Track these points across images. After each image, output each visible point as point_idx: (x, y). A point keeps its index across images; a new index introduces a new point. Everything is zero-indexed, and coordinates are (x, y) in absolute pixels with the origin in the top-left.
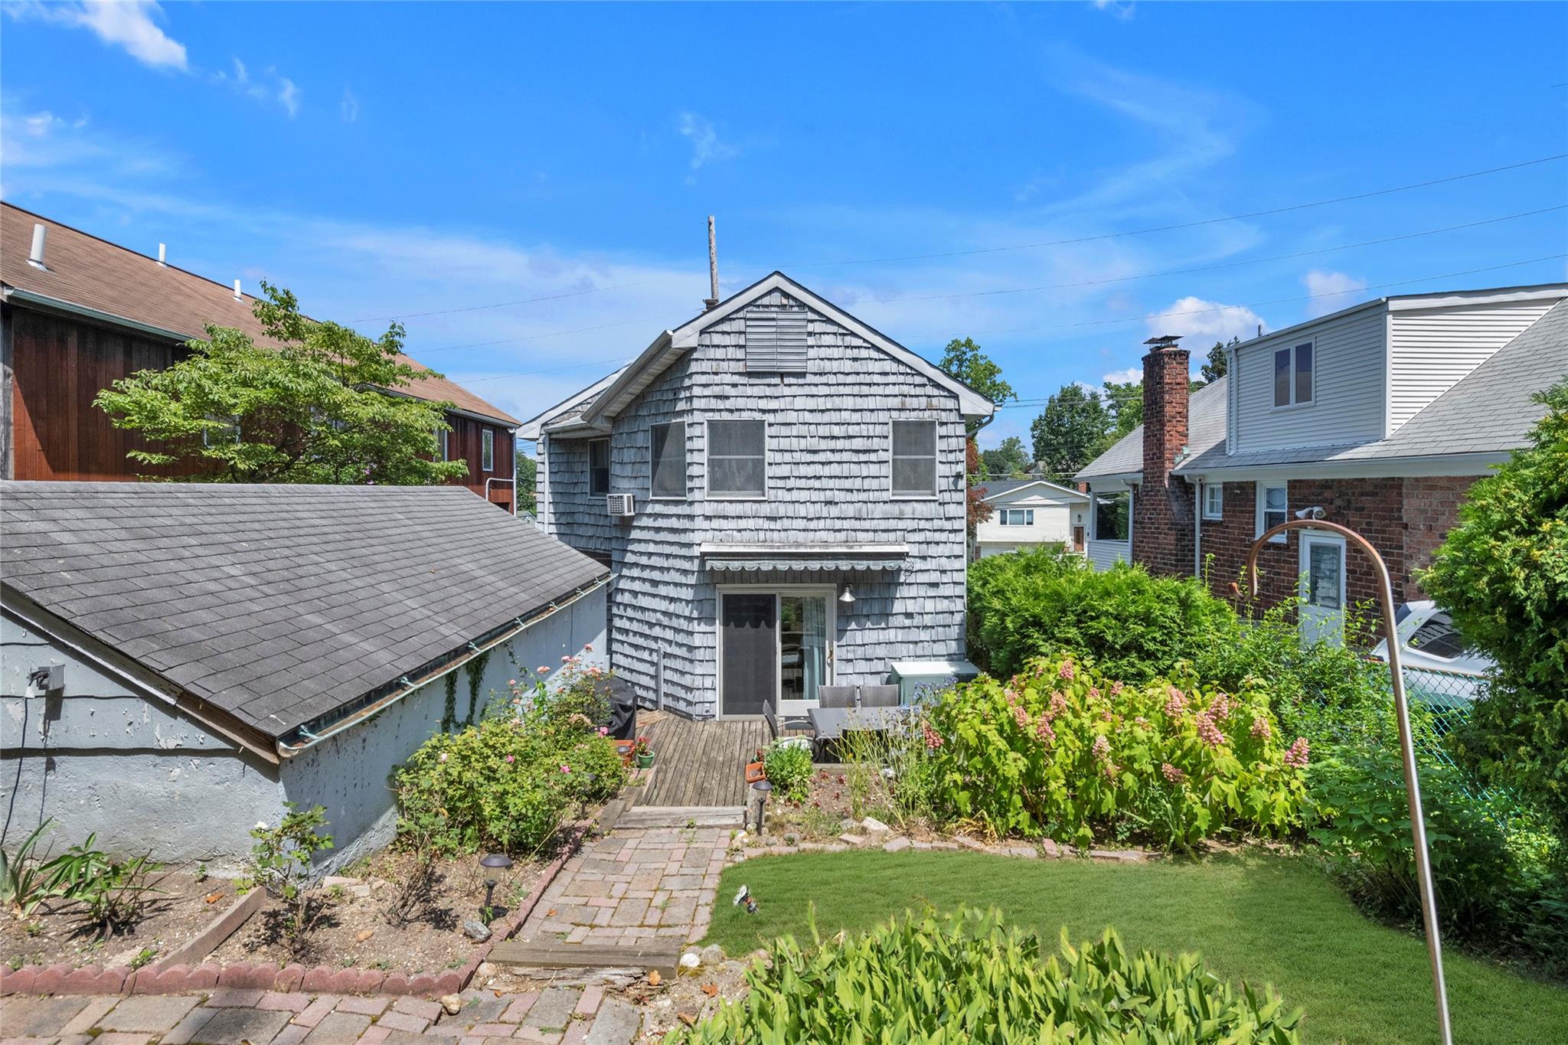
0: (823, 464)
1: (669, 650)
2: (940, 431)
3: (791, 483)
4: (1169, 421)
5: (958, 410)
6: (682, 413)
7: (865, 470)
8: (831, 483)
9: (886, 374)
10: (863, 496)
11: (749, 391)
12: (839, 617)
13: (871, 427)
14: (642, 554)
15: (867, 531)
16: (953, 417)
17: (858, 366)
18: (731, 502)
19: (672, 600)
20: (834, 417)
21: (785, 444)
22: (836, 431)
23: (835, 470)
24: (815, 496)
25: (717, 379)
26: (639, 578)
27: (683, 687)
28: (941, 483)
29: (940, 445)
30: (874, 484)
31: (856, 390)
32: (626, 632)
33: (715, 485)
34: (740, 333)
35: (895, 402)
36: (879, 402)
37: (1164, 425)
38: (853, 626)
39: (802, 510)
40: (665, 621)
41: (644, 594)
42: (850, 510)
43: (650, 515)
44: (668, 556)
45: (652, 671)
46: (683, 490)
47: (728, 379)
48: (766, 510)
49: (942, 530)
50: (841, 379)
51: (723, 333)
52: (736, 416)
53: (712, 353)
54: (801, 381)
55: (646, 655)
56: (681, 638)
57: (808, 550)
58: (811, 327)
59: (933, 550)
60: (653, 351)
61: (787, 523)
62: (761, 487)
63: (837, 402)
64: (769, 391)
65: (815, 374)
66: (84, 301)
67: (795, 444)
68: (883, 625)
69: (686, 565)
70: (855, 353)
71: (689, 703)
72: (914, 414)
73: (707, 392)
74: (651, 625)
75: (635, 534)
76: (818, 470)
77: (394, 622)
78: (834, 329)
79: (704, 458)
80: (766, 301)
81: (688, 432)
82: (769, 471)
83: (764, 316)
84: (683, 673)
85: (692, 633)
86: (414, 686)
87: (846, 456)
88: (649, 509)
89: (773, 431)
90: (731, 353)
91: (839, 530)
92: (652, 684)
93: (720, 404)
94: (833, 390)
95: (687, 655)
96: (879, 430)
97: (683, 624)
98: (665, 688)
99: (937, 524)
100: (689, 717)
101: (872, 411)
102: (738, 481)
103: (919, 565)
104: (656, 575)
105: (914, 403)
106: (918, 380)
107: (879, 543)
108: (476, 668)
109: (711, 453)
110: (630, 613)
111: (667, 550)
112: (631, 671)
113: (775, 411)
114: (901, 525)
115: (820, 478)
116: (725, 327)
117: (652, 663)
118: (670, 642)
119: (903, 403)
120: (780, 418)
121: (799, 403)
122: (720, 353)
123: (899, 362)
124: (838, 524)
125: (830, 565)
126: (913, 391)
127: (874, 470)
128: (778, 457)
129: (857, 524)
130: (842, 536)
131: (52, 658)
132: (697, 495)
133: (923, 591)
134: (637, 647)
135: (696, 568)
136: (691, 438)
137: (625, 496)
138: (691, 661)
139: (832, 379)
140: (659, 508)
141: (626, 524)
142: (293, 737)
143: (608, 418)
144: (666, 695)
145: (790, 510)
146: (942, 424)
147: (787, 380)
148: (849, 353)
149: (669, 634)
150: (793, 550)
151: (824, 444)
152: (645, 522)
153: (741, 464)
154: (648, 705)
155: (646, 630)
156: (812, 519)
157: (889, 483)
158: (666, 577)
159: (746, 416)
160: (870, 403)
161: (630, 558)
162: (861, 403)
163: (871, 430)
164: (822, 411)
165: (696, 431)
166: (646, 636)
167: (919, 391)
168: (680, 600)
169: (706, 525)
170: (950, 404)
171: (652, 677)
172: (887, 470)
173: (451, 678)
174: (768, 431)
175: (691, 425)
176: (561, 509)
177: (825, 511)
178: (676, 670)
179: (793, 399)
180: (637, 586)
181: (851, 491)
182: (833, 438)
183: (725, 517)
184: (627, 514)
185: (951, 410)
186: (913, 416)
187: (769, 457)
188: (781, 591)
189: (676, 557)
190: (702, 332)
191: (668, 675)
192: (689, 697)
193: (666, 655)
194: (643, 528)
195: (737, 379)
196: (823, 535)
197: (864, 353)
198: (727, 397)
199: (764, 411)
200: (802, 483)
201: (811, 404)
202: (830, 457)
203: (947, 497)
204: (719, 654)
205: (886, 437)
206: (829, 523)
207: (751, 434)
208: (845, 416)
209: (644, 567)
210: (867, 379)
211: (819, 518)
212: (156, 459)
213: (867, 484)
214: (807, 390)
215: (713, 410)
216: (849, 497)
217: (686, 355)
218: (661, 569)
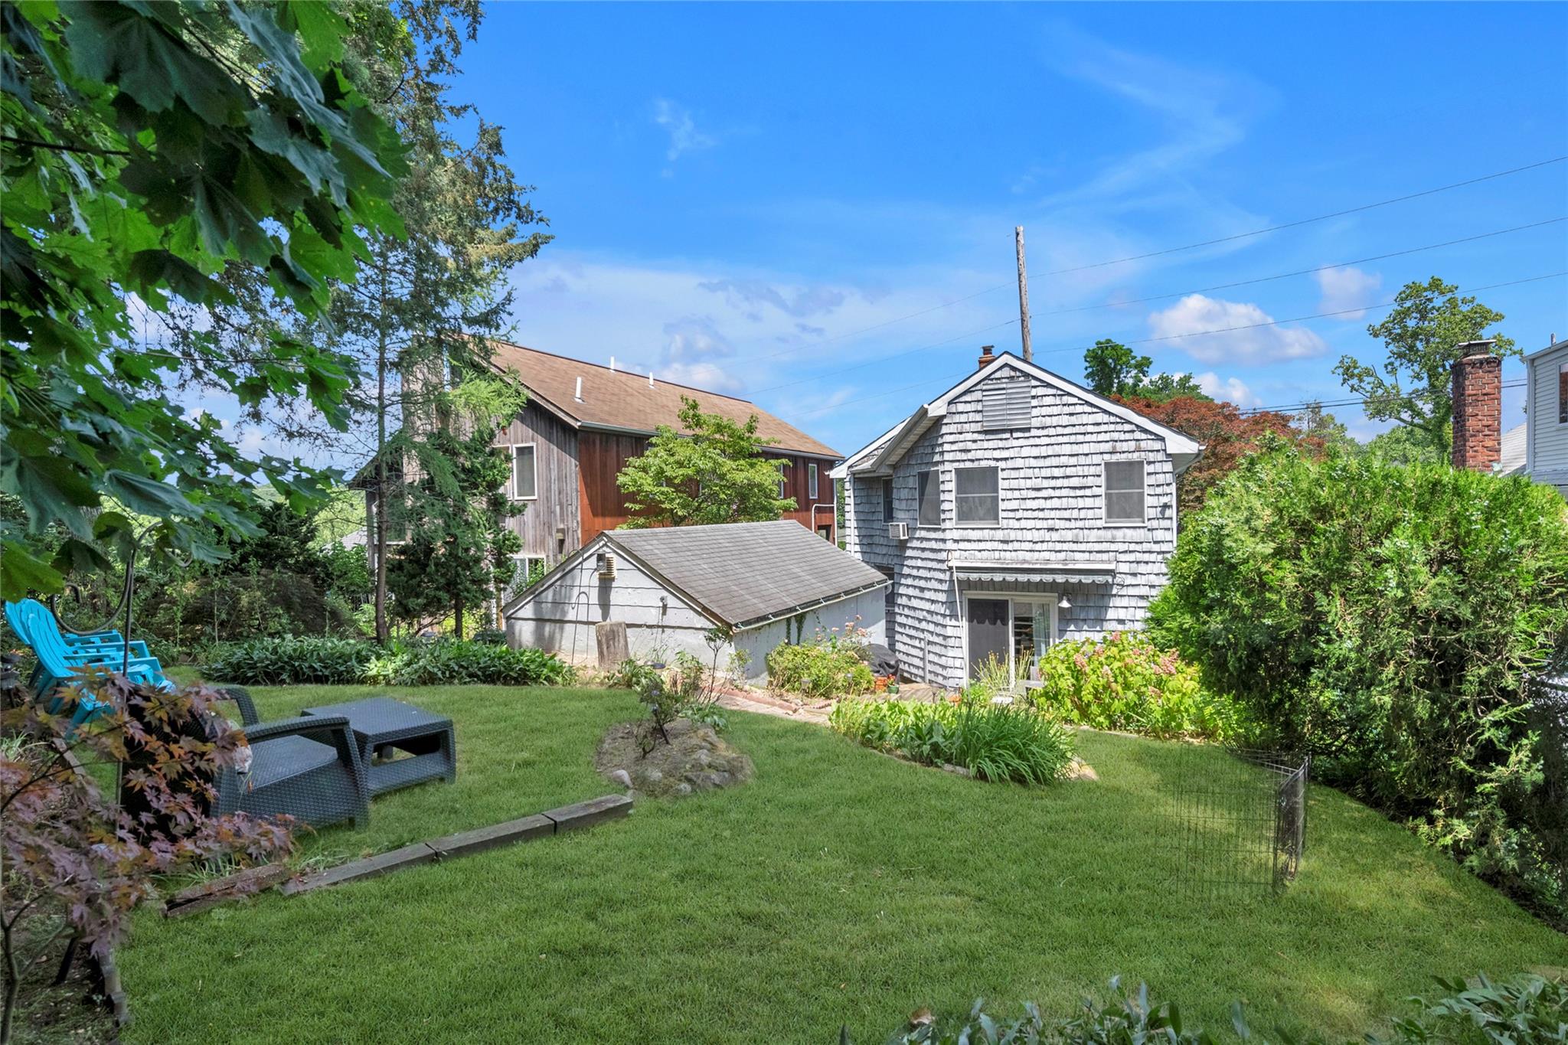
0: (1045, 498)
1: (931, 639)
2: (1148, 469)
3: (1019, 514)
4: (1472, 436)
5: (1165, 450)
6: (937, 463)
7: (1081, 503)
8: (1053, 514)
9: (1098, 424)
10: (1080, 524)
11: (986, 445)
12: (1060, 620)
13: (1086, 468)
14: (913, 567)
15: (1084, 552)
16: (1160, 456)
17: (1074, 420)
18: (973, 529)
19: (933, 602)
20: (1054, 461)
21: (1014, 484)
22: (1057, 472)
23: (1055, 503)
24: (1040, 524)
25: (961, 437)
26: (912, 586)
27: (941, 666)
28: (1150, 513)
29: (1148, 480)
30: (1090, 514)
31: (1073, 439)
32: (904, 625)
33: (963, 516)
34: (979, 401)
35: (1107, 447)
36: (1093, 448)
37: (1465, 441)
38: (1072, 627)
39: (1028, 535)
40: (929, 617)
41: (915, 597)
42: (1069, 535)
43: (918, 539)
44: (930, 569)
45: (921, 654)
46: (938, 521)
47: (969, 436)
48: (999, 535)
49: (1150, 552)
50: (1060, 430)
51: (966, 402)
52: (976, 465)
53: (957, 418)
54: (1027, 435)
55: (916, 643)
56: (939, 630)
57: (1031, 566)
58: (1034, 392)
59: (1142, 568)
60: (916, 419)
61: (1016, 545)
62: (996, 518)
63: (1057, 450)
64: (1001, 444)
65: (1038, 428)
66: (602, 420)
67: (1022, 484)
68: (1098, 628)
69: (941, 576)
70: (1071, 409)
71: (945, 678)
72: (1124, 456)
73: (954, 447)
74: (920, 620)
75: (909, 553)
76: (1041, 504)
77: (764, 593)
78: (1053, 391)
79: (952, 496)
80: (998, 375)
81: (942, 478)
82: (1002, 505)
83: (997, 387)
84: (940, 656)
85: (945, 626)
86: (774, 619)
87: (1064, 492)
88: (918, 534)
89: (1005, 474)
90: (972, 417)
91: (1060, 551)
92: (921, 664)
93: (964, 456)
94: (1053, 440)
95: (943, 642)
96: (1093, 470)
97: (939, 619)
98: (929, 667)
99: (1146, 547)
100: (944, 687)
101: (1087, 455)
102: (981, 512)
103: (1129, 580)
104: (922, 583)
105: (1125, 446)
106: (1127, 427)
107: (1094, 562)
108: (800, 619)
109: (958, 493)
110: (907, 611)
111: (930, 564)
112: (908, 655)
113: (1006, 459)
114: (1113, 547)
115: (1043, 510)
116: (967, 398)
117: (921, 649)
118: (932, 633)
119: (1114, 447)
120: (1010, 464)
121: (1025, 452)
122: (963, 418)
123: (1110, 414)
124: (1059, 547)
125: (1048, 578)
126: (1123, 436)
127: (1089, 502)
128: (1009, 495)
129: (1075, 547)
130: (1062, 556)
131: (665, 594)
132: (948, 525)
133: (1133, 602)
134: (911, 637)
135: (948, 578)
136: (943, 482)
137: (901, 524)
138: (946, 647)
139: (1052, 431)
140: (923, 534)
141: (902, 545)
142: (736, 625)
143: (890, 466)
144: (930, 672)
145: (1019, 535)
146: (1149, 463)
147: (1015, 435)
148: (1067, 410)
149: (931, 627)
150: (1019, 566)
151: (1046, 483)
152: (915, 544)
153: (982, 500)
154: (918, 679)
155: (916, 624)
156: (1036, 542)
157: (1103, 513)
158: (929, 585)
159: (984, 464)
160: (1085, 448)
161: (906, 571)
162: (1076, 449)
163: (1086, 471)
164: (1045, 457)
165: (947, 477)
166: (917, 629)
167: (1128, 436)
168: (938, 602)
169: (955, 546)
170: (1158, 445)
171: (921, 659)
172: (1101, 502)
173: (788, 620)
174: (1001, 475)
175: (943, 472)
176: (864, 532)
177: (1047, 536)
178: (936, 654)
179: (1019, 449)
180: (911, 592)
181: (1070, 520)
182: (1053, 478)
183: (969, 541)
184: (902, 538)
185: (1158, 451)
186: (1123, 458)
187: (1002, 494)
188: (1014, 598)
189: (935, 570)
190: (950, 403)
191: (931, 657)
192: (944, 673)
193: (929, 643)
194: (913, 548)
195: (976, 436)
196: (1046, 555)
197: (1079, 409)
198: (969, 451)
199: (997, 460)
200: (1029, 514)
201: (1035, 452)
202: (1051, 493)
203: (1155, 524)
204: (965, 642)
205: (1099, 476)
206: (1051, 546)
207: (988, 477)
208: (1064, 460)
209: (915, 577)
210: (1082, 429)
211: (1042, 542)
212: (637, 507)
213: (1083, 513)
214: (1032, 441)
215: (959, 461)
216: (1068, 524)
217: (939, 421)
218: (926, 579)
